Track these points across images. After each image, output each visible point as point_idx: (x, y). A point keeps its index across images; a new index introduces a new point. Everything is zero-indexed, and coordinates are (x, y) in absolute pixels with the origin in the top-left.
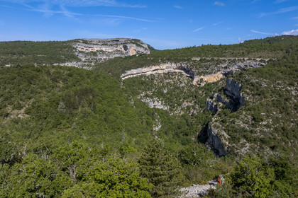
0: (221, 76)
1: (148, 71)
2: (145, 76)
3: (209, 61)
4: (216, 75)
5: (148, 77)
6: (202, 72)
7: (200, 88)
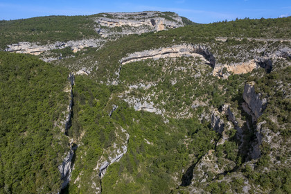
0: (254, 66)
1: (156, 54)
2: (152, 61)
3: (238, 43)
4: (246, 64)
5: (155, 63)
6: (227, 59)
7: (221, 82)
